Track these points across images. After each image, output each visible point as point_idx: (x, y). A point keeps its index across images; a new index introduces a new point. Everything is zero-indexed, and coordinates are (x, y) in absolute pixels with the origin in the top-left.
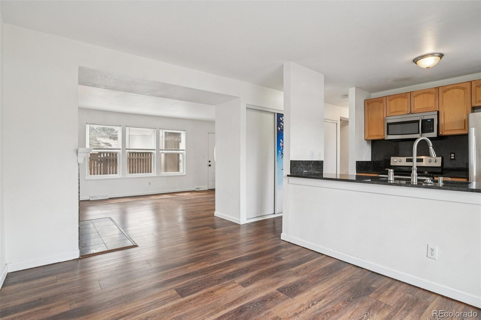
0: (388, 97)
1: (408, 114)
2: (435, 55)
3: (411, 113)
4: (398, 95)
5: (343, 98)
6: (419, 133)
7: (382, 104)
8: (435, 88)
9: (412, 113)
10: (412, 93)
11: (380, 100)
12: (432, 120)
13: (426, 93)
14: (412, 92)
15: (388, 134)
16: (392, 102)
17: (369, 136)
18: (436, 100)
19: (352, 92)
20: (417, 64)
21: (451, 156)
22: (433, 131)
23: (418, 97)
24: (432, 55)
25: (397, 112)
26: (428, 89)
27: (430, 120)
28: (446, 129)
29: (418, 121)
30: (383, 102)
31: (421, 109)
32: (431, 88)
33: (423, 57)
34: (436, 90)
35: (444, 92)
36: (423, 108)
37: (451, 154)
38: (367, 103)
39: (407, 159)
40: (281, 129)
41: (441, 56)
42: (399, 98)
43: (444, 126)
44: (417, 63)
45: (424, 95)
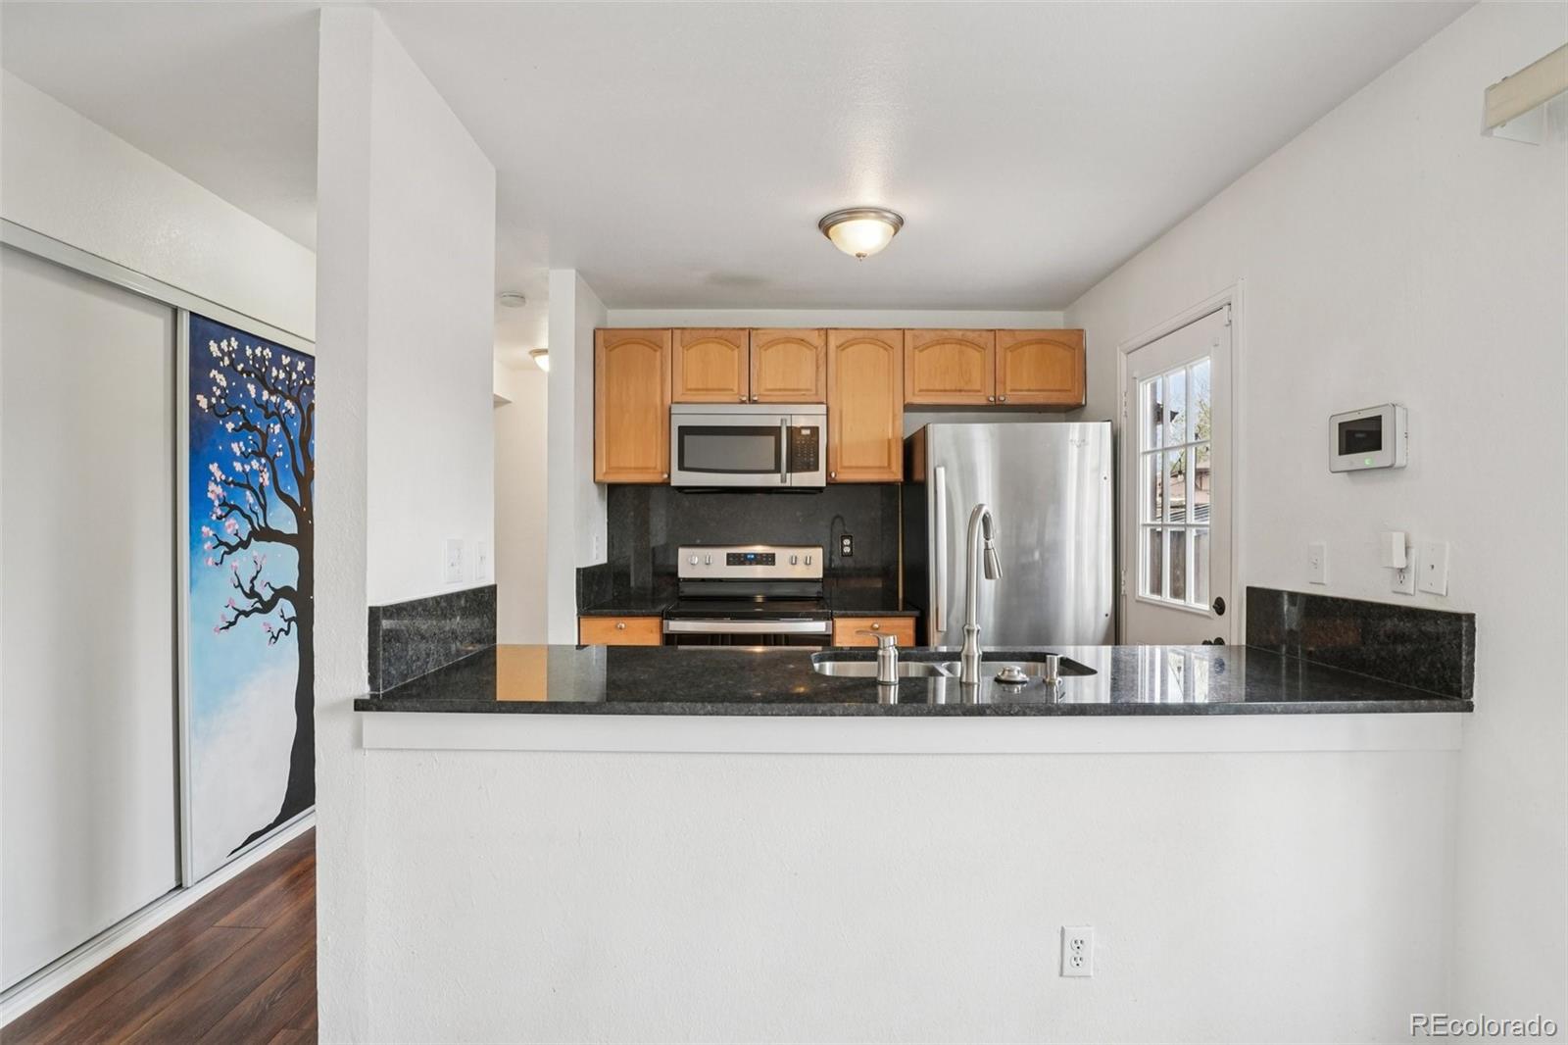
0: (677, 333)
1: (743, 402)
2: (886, 217)
3: (751, 401)
4: (712, 334)
5: (504, 303)
6: (777, 470)
7: (658, 354)
8: (818, 329)
9: (755, 402)
10: (755, 332)
11: (649, 339)
12: (815, 430)
13: (792, 342)
14: (753, 329)
15: (681, 468)
16: (693, 351)
17: (610, 469)
18: (820, 369)
19: (562, 287)
20: (826, 233)
21: (843, 546)
22: (816, 468)
23: (770, 350)
24: (878, 212)
25: (707, 390)
26: (798, 329)
27: (808, 432)
28: (846, 464)
29: (774, 431)
30: (661, 348)
31: (780, 390)
32: (806, 329)
33: (852, 213)
34: (819, 335)
35: (841, 347)
36: (785, 390)
37: (843, 537)
38: (605, 341)
39: (728, 555)
40: (210, 406)
41: (899, 223)
42: (713, 342)
43: (841, 456)
44: (831, 231)
45: (788, 345)
